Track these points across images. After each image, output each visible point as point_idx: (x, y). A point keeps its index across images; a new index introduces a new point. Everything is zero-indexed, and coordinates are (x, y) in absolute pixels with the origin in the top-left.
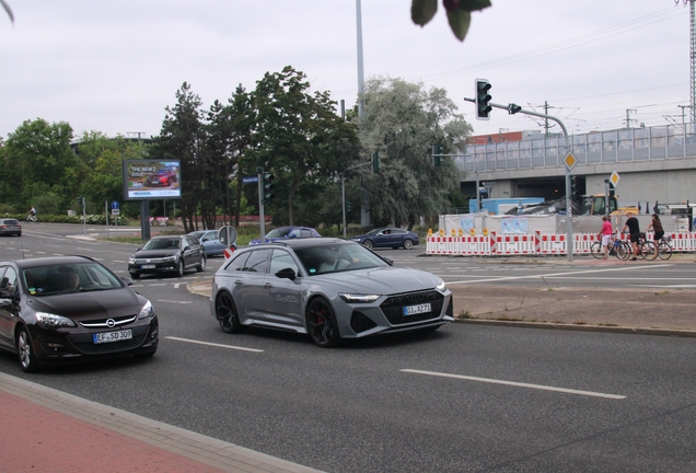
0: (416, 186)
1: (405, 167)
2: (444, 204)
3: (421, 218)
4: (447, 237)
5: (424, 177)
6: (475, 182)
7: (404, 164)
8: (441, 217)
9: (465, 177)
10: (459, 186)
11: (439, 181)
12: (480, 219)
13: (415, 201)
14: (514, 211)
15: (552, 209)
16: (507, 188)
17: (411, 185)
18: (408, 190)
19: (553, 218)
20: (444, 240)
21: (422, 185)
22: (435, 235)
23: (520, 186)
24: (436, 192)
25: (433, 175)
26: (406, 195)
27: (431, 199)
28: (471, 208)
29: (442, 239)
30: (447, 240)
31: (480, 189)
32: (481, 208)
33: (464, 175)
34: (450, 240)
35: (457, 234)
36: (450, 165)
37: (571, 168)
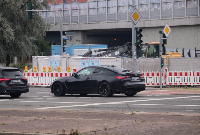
0: (12, 34)
1: (3, 19)
2: (33, 48)
3: (16, 58)
4: (40, 72)
5: (18, 27)
6: (59, 32)
7: (3, 16)
8: (34, 58)
9: (49, 28)
10: (45, 35)
11: (29, 31)
12: (65, 59)
13: (11, 45)
14: (89, 54)
15: (117, 53)
16: (79, 37)
17: (8, 33)
18: (6, 36)
19: (120, 59)
20: (37, 75)
21: (17, 33)
22: (30, 71)
23: (88, 36)
24: (27, 39)
25: (25, 26)
26: (4, 41)
27: (23, 44)
28: (53, 52)
29: (35, 74)
30: (40, 75)
31: (63, 37)
32: (64, 51)
33: (49, 26)
34: (42, 75)
35: (47, 70)
36: (38, 19)
37: (136, 22)
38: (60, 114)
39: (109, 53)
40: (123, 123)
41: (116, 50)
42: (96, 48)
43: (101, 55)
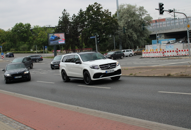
0: (136, 37)
1: (132, 31)
2: (144, 42)
3: (138, 47)
4: (149, 52)
5: (138, 34)
7: (132, 30)
8: (146, 46)
9: (151, 33)
10: (149, 36)
11: (143, 35)
12: (159, 46)
13: (136, 41)
14: (169, 43)
15: (181, 42)
16: (163, 36)
17: (134, 37)
18: (134, 38)
19: (182, 44)
20: (148, 53)
21: (138, 36)
22: (144, 51)
23: (167, 35)
24: (142, 38)
25: (141, 33)
26: (133, 40)
27: (141, 41)
28: (153, 43)
29: (147, 53)
30: (149, 53)
31: (157, 37)
32: (158, 42)
33: (151, 32)
34: (150, 53)
35: (152, 51)
36: (146, 30)
37: (189, 29)
38: (161, 68)
39: (177, 42)
40: (188, 70)
41: (180, 40)
42: (171, 40)
43: (174, 43)
